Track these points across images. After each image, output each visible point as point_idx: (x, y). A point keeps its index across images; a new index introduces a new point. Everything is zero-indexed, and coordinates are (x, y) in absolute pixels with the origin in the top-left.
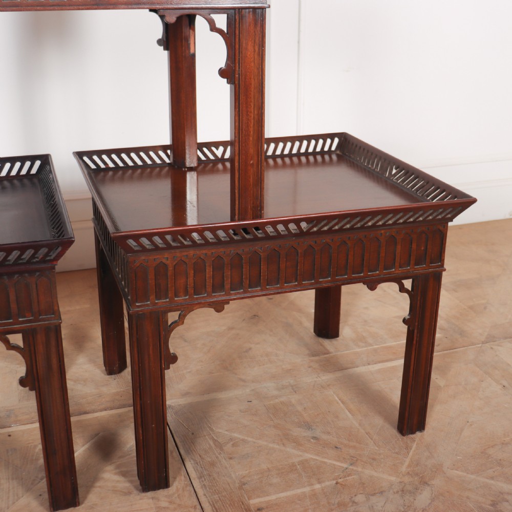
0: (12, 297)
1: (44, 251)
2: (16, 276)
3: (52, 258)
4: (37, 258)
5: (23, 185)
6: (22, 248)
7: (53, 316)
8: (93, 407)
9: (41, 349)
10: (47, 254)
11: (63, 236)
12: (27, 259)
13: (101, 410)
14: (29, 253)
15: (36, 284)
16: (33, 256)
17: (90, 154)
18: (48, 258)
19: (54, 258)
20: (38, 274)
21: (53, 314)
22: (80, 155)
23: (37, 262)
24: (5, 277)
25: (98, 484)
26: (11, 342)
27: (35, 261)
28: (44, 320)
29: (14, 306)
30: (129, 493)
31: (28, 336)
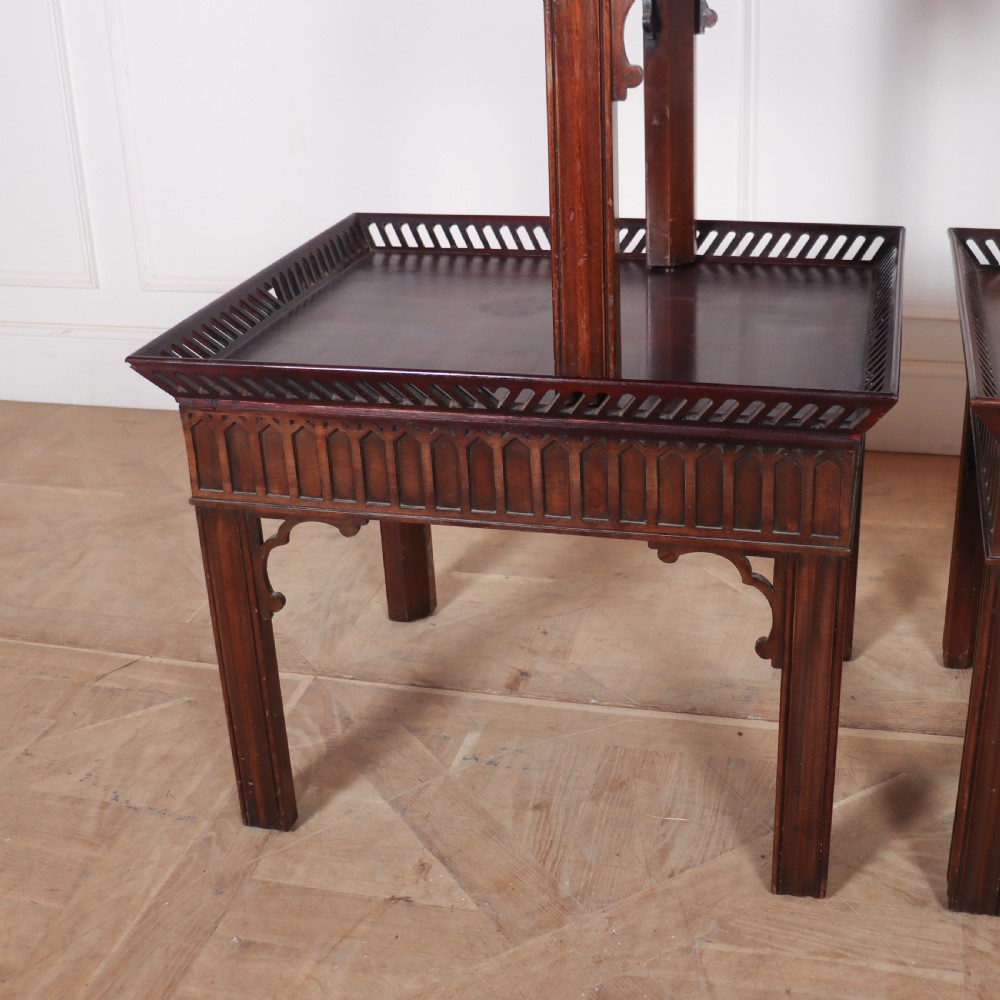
0: (767, 488)
1: (834, 411)
2: (780, 450)
3: (851, 427)
4: (823, 422)
5: (845, 280)
6: (798, 398)
7: (837, 537)
8: (901, 721)
9: (804, 594)
10: (842, 419)
11: (879, 390)
12: (804, 421)
13: (915, 731)
14: (806, 412)
15: (815, 472)
16: (815, 418)
17: (981, 235)
18: (844, 427)
19: (855, 429)
20: (820, 452)
21: (837, 534)
22: (961, 235)
23: (822, 430)
24: (760, 448)
25: (870, 868)
26: (753, 571)
27: (817, 427)
28: (819, 542)
29: (767, 504)
30: (923, 903)
31: (786, 565)
